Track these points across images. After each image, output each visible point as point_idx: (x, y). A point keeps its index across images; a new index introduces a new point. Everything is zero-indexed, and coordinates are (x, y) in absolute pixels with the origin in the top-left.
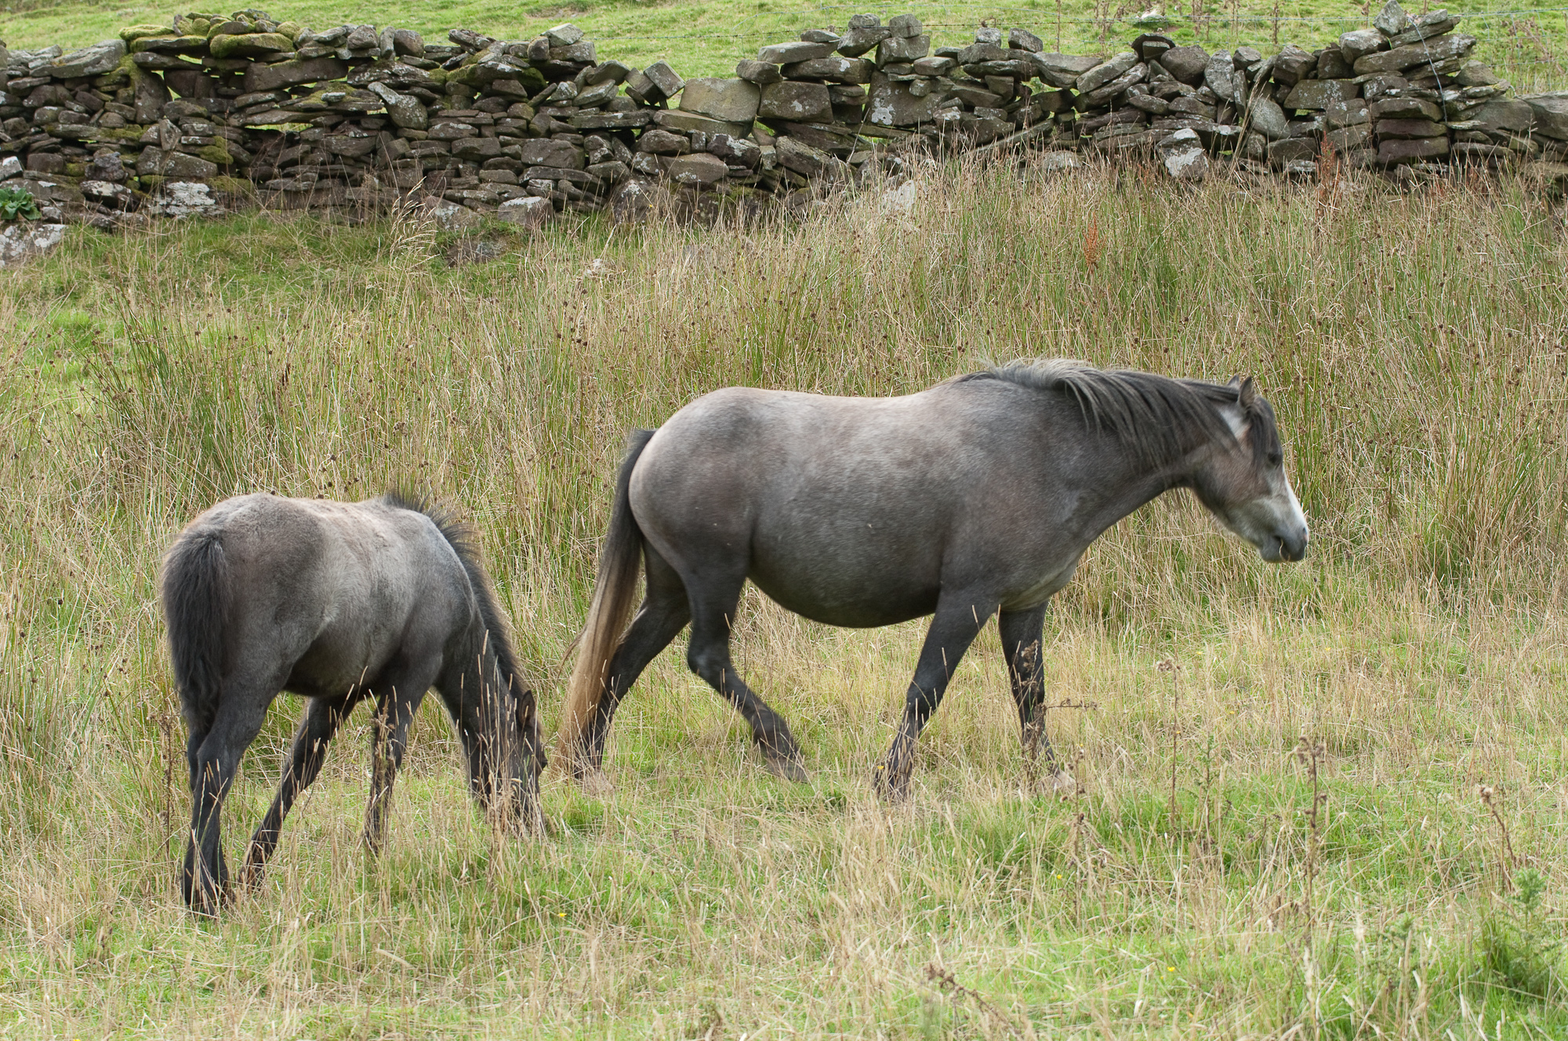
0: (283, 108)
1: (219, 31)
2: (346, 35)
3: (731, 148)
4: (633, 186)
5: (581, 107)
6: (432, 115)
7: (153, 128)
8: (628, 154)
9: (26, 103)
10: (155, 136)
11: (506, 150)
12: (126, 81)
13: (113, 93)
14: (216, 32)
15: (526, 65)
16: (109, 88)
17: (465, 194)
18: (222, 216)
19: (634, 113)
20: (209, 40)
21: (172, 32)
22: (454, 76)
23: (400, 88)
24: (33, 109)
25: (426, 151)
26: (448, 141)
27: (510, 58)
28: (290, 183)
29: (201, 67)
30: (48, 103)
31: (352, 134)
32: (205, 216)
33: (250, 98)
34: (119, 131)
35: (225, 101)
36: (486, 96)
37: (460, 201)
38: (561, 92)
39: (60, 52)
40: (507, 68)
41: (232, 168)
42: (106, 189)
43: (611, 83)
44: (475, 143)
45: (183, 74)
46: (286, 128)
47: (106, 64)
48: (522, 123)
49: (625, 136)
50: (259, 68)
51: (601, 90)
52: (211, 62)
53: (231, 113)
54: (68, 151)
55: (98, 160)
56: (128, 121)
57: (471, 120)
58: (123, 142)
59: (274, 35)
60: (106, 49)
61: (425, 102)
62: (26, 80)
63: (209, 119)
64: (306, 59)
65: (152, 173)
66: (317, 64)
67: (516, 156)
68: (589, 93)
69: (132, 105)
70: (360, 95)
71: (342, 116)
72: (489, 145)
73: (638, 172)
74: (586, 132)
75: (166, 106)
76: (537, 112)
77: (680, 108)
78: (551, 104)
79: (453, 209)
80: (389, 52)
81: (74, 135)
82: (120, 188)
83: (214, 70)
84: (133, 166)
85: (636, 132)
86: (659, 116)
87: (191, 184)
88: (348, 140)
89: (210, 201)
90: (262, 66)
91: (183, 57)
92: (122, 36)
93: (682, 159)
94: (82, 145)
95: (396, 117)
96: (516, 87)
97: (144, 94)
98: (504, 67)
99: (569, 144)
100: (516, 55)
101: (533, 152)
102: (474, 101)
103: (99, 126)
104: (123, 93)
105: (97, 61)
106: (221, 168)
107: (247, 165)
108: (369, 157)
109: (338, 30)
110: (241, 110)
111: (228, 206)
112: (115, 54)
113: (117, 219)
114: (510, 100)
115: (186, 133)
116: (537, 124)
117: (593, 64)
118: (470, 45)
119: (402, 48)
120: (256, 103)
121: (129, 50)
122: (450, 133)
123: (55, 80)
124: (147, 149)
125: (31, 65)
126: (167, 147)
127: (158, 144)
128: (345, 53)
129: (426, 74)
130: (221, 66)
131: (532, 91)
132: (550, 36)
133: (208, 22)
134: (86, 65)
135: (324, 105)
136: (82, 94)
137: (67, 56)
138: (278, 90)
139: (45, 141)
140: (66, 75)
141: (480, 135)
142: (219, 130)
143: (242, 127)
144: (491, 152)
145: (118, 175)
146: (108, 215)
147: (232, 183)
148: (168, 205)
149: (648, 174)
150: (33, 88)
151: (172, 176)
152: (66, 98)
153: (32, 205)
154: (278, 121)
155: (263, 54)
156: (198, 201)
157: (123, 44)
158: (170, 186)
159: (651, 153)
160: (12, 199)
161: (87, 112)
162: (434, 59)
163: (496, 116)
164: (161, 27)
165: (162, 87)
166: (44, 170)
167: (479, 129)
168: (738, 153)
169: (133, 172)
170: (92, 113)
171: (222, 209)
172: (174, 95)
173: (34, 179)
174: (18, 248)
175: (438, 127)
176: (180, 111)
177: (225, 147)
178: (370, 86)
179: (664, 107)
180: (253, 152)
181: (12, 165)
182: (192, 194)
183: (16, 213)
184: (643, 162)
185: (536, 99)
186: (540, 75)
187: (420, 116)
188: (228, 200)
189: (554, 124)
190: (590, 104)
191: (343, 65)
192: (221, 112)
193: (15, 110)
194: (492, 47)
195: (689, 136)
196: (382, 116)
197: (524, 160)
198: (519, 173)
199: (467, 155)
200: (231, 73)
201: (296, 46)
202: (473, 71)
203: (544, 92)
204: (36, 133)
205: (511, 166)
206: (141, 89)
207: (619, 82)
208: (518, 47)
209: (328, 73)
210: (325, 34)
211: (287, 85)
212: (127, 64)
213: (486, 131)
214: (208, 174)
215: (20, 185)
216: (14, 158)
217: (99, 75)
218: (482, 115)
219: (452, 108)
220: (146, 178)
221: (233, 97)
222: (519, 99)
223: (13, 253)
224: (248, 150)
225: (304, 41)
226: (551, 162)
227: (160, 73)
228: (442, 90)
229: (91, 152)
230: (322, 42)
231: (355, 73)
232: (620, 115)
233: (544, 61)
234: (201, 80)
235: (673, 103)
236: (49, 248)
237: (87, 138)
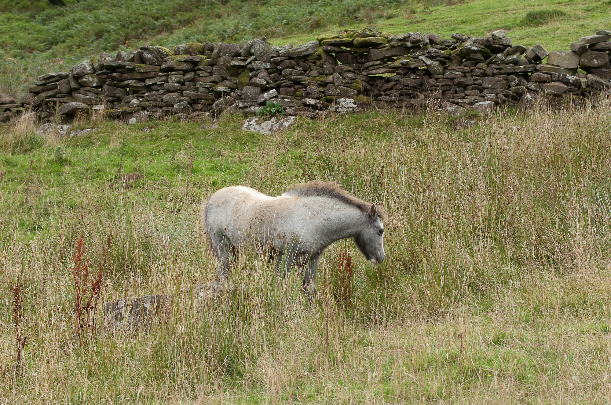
0: (384, 67)
1: (357, 36)
2: (409, 37)
3: (568, 79)
4: (528, 96)
5: (506, 64)
6: (445, 69)
7: (331, 76)
8: (526, 83)
9: (278, 67)
10: (332, 80)
11: (476, 82)
12: (319, 57)
13: (314, 63)
14: (356, 37)
15: (483, 47)
16: (313, 61)
17: (459, 100)
18: (360, 112)
19: (528, 66)
20: (353, 40)
21: (338, 37)
22: (454, 52)
23: (431, 58)
24: (282, 70)
25: (443, 83)
26: (452, 79)
27: (477, 45)
28: (388, 98)
29: (350, 51)
30: (288, 67)
31: (412, 77)
32: (353, 112)
33: (371, 63)
34: (317, 78)
35: (360, 65)
36: (467, 60)
37: (457, 104)
38: (498, 58)
39: (292, 47)
40: (475, 48)
41: (364, 92)
42: (312, 102)
43: (518, 54)
44: (463, 80)
45: (343, 54)
46: (386, 75)
47: (311, 51)
48: (482, 71)
49: (525, 75)
50: (373, 51)
51: (514, 57)
52: (354, 49)
53: (363, 70)
54: (296, 86)
55: (308, 90)
56: (320, 74)
57: (461, 70)
58: (319, 82)
59: (380, 38)
60: (311, 45)
61: (442, 63)
62: (278, 58)
63: (354, 72)
64: (393, 47)
65: (331, 95)
66: (398, 49)
67: (480, 85)
68: (509, 58)
69: (322, 67)
70: (415, 61)
71: (408, 70)
72: (469, 80)
73: (531, 90)
74: (509, 74)
75: (336, 68)
76: (488, 66)
77: (547, 64)
78: (494, 63)
79: (454, 107)
80: (427, 43)
81: (298, 80)
82: (318, 101)
83: (356, 52)
84: (323, 92)
85: (530, 74)
86: (538, 67)
87: (347, 99)
88: (412, 79)
89: (355, 106)
90: (375, 50)
91: (342, 47)
92: (318, 39)
93: (548, 84)
94: (302, 84)
95: (430, 69)
96: (479, 56)
97: (327, 63)
98: (474, 48)
99: (502, 79)
100: (479, 43)
101: (487, 83)
102: (462, 63)
103: (309, 76)
104: (318, 62)
105: (307, 50)
106: (359, 92)
107: (370, 91)
108: (420, 87)
109: (406, 35)
110: (367, 68)
111: (362, 108)
112: (315, 47)
113: (317, 114)
114: (477, 62)
115: (344, 78)
116: (488, 71)
117: (511, 46)
118: (460, 40)
119: (432, 42)
120: (373, 65)
121: (320, 45)
122: (453, 76)
123: (290, 58)
124: (329, 85)
125: (280, 52)
126: (336, 84)
127: (333, 83)
128: (409, 44)
129: (442, 52)
130: (358, 50)
131: (486, 58)
132: (493, 35)
133: (352, 33)
134: (303, 51)
135: (401, 65)
136: (302, 64)
137: (295, 48)
138: (382, 60)
139: (287, 83)
140: (295, 56)
141: (465, 76)
142: (358, 77)
143: (367, 75)
144: (470, 83)
145: (317, 96)
146: (313, 112)
147: (364, 99)
148: (338, 108)
149: (535, 91)
150: (281, 61)
151: (340, 96)
152: (295, 65)
153: (282, 109)
154: (382, 73)
155: (375, 45)
156: (350, 106)
157: (318, 42)
158: (338, 100)
159: (536, 82)
160: (274, 107)
161: (303, 70)
162: (445, 46)
163: (472, 68)
164: (333, 35)
165: (334, 60)
166: (287, 94)
167: (464, 74)
168: (571, 81)
169: (323, 95)
170: (305, 71)
171: (360, 109)
172: (339, 63)
173: (283, 98)
174: (276, 127)
175: (448, 73)
176: (342, 69)
177: (361, 84)
178: (420, 57)
179: (541, 63)
180: (372, 85)
181: (274, 92)
182: (347, 103)
183: (275, 112)
184: (532, 86)
185: (488, 61)
186: (489, 51)
187: (440, 69)
188: (362, 105)
189: (495, 71)
190: (510, 63)
191: (409, 48)
192: (359, 70)
193: (274, 70)
194: (469, 40)
195: (551, 75)
196: (424, 69)
197: (483, 86)
198: (481, 91)
199: (460, 85)
200: (363, 53)
201: (389, 42)
202: (462, 50)
203: (491, 58)
204: (283, 79)
205: (478, 89)
206: (325, 61)
207: (522, 53)
208: (480, 40)
209: (402, 53)
210: (401, 36)
211: (385, 57)
212: (320, 51)
213: (467, 75)
214: (354, 95)
215: (277, 101)
216: (274, 90)
217: (308, 56)
218: (466, 68)
219: (453, 66)
220: (328, 97)
221: (364, 63)
222: (480, 61)
223: (275, 129)
224: (370, 85)
225: (392, 40)
226: (494, 87)
227: (334, 54)
228: (449, 58)
229: (306, 87)
230: (399, 40)
231: (413, 52)
232: (522, 67)
233: (491, 45)
234: (350, 56)
235: (544, 61)
236: (289, 126)
237: (304, 81)
